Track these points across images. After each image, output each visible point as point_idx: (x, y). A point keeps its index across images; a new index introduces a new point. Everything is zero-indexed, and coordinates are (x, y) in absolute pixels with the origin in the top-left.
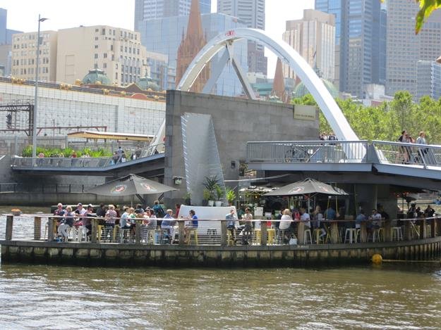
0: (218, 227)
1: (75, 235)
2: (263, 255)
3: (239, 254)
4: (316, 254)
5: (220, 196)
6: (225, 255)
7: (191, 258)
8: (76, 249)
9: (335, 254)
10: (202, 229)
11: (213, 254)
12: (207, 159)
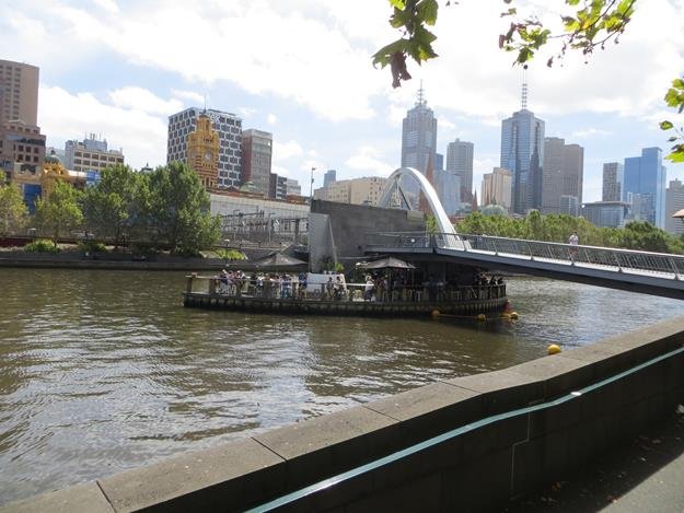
0: (319, 287)
1: (226, 290)
2: (349, 307)
3: (333, 306)
4: (389, 308)
5: (332, 268)
6: (322, 307)
7: (300, 308)
8: (226, 299)
9: (404, 308)
10: (310, 288)
11: (315, 306)
12: (327, 242)
